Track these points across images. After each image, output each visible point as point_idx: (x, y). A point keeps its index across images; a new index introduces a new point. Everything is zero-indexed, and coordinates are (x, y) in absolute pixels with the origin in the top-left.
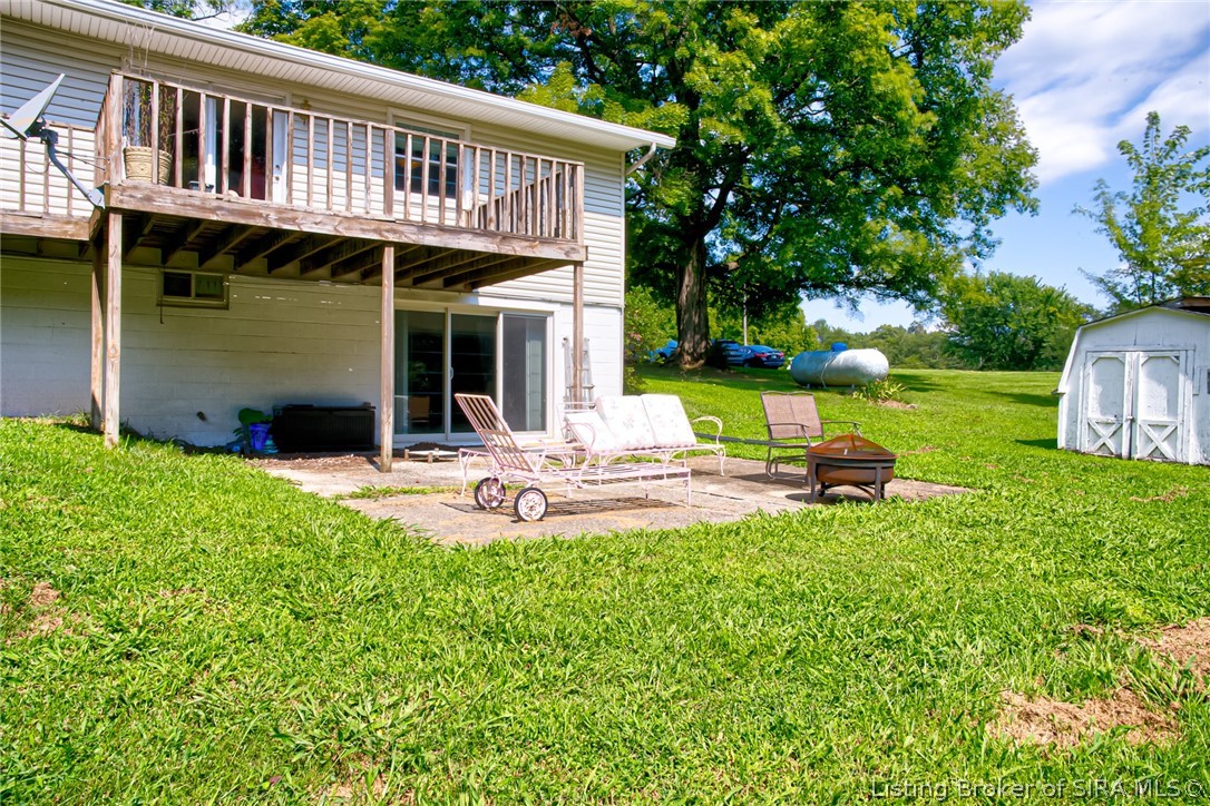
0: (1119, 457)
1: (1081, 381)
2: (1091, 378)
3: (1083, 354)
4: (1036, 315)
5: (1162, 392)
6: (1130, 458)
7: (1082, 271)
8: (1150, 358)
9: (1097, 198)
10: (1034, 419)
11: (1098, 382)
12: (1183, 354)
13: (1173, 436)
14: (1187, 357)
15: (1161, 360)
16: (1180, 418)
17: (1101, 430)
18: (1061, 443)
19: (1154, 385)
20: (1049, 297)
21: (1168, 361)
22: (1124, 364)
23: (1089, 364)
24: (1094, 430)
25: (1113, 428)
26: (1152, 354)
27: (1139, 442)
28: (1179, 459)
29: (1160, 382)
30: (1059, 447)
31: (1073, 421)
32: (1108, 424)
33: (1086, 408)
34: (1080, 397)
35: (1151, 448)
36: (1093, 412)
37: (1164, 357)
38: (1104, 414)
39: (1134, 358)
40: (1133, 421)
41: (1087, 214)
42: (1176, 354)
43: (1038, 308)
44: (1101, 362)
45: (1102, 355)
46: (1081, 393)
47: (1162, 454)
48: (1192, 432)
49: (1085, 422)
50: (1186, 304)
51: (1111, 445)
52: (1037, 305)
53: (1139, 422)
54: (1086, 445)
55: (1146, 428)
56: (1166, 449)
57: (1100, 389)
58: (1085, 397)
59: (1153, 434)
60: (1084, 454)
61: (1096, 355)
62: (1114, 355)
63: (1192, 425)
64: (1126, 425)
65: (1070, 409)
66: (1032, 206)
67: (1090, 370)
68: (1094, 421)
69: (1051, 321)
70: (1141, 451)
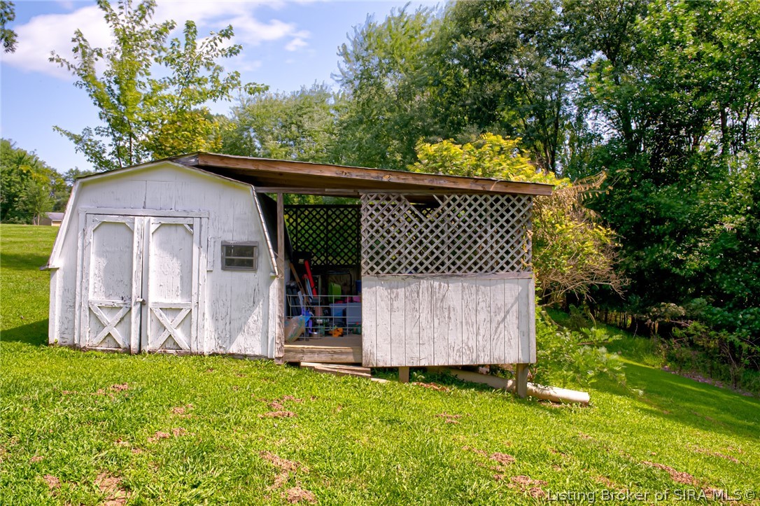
0: (128, 351)
1: (80, 252)
2: (93, 249)
3: (82, 216)
4: (10, 173)
5: (175, 265)
6: (140, 352)
7: (58, 129)
8: (162, 225)
9: (75, 50)
10: (14, 292)
11: (100, 254)
12: (196, 222)
13: (187, 321)
14: (201, 226)
15: (173, 229)
16: (194, 299)
17: (105, 317)
18: (54, 335)
19: (167, 258)
20: (21, 158)
21: (180, 230)
22: (132, 232)
23: (90, 230)
24: (96, 317)
25: (120, 314)
26: (164, 221)
27: (150, 331)
28: (194, 349)
29: (174, 254)
30: (51, 340)
31: (70, 305)
32: (113, 309)
33: (87, 289)
34: (79, 274)
35: (164, 336)
36: (95, 294)
37: (176, 225)
38: (108, 296)
39: (144, 224)
40: (143, 303)
41: (65, 66)
42: (189, 221)
43: (11, 168)
44: (103, 227)
45: (106, 219)
46: (79, 268)
47: (175, 343)
48: (207, 316)
49: (85, 306)
50: (201, 163)
51: (118, 335)
52: (11, 165)
53: (150, 305)
54: (88, 337)
55: (158, 313)
56: (180, 336)
57: (103, 262)
58: (85, 274)
59: (166, 320)
60: (84, 349)
61: (97, 218)
62: (121, 220)
63: (206, 307)
64: (135, 310)
65: (65, 290)
66: (6, 39)
67: (92, 239)
68: (96, 305)
69: (23, 179)
70: (154, 342)
